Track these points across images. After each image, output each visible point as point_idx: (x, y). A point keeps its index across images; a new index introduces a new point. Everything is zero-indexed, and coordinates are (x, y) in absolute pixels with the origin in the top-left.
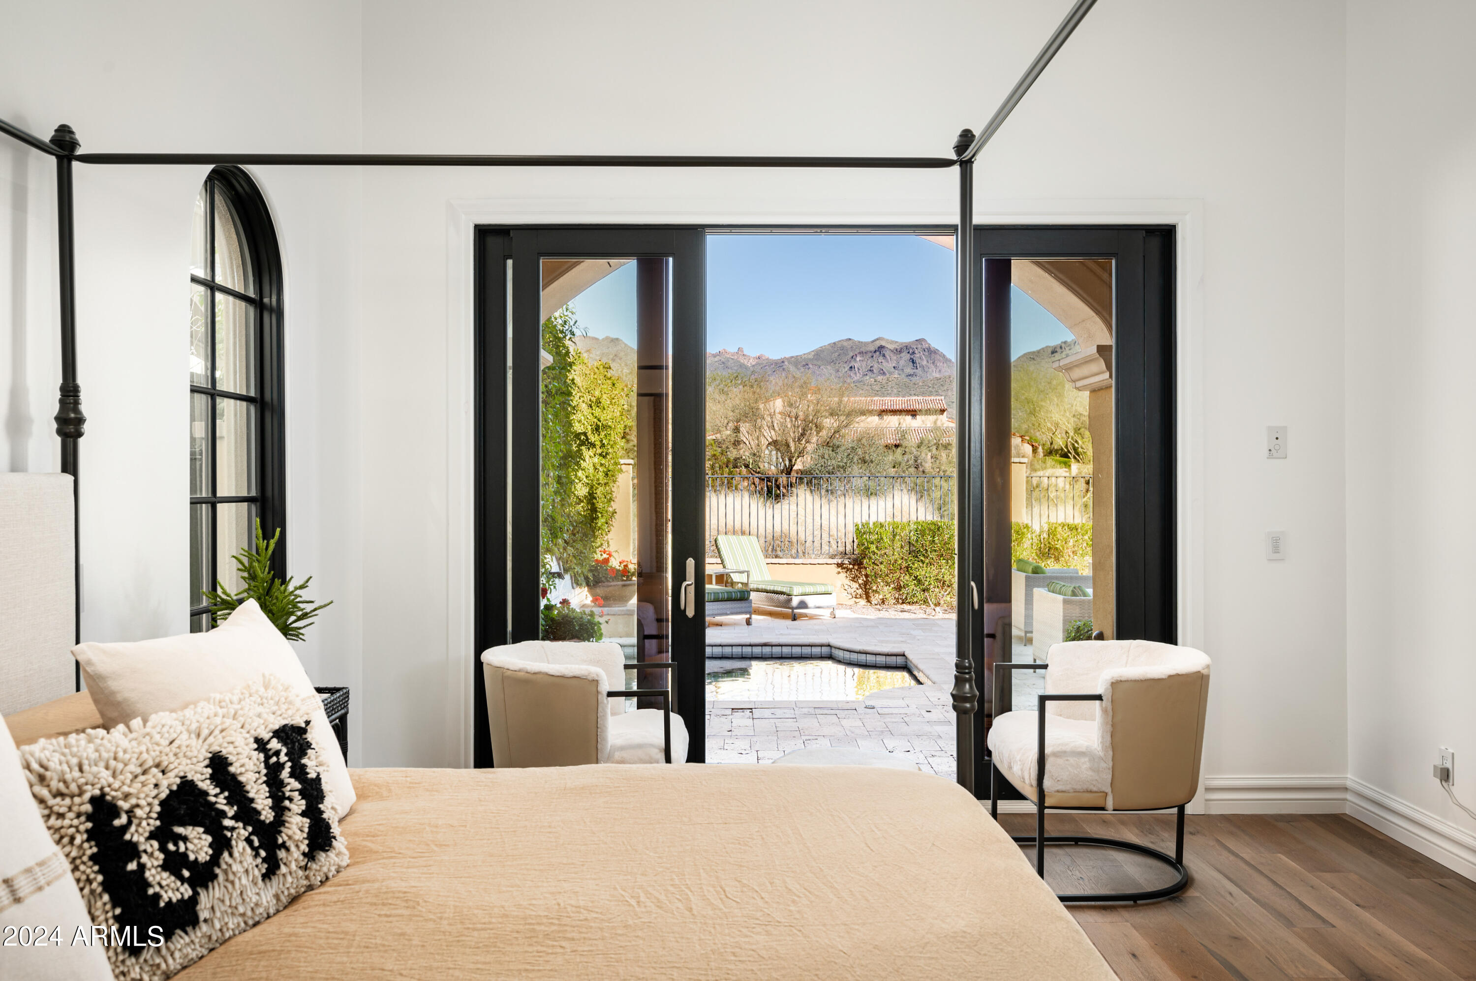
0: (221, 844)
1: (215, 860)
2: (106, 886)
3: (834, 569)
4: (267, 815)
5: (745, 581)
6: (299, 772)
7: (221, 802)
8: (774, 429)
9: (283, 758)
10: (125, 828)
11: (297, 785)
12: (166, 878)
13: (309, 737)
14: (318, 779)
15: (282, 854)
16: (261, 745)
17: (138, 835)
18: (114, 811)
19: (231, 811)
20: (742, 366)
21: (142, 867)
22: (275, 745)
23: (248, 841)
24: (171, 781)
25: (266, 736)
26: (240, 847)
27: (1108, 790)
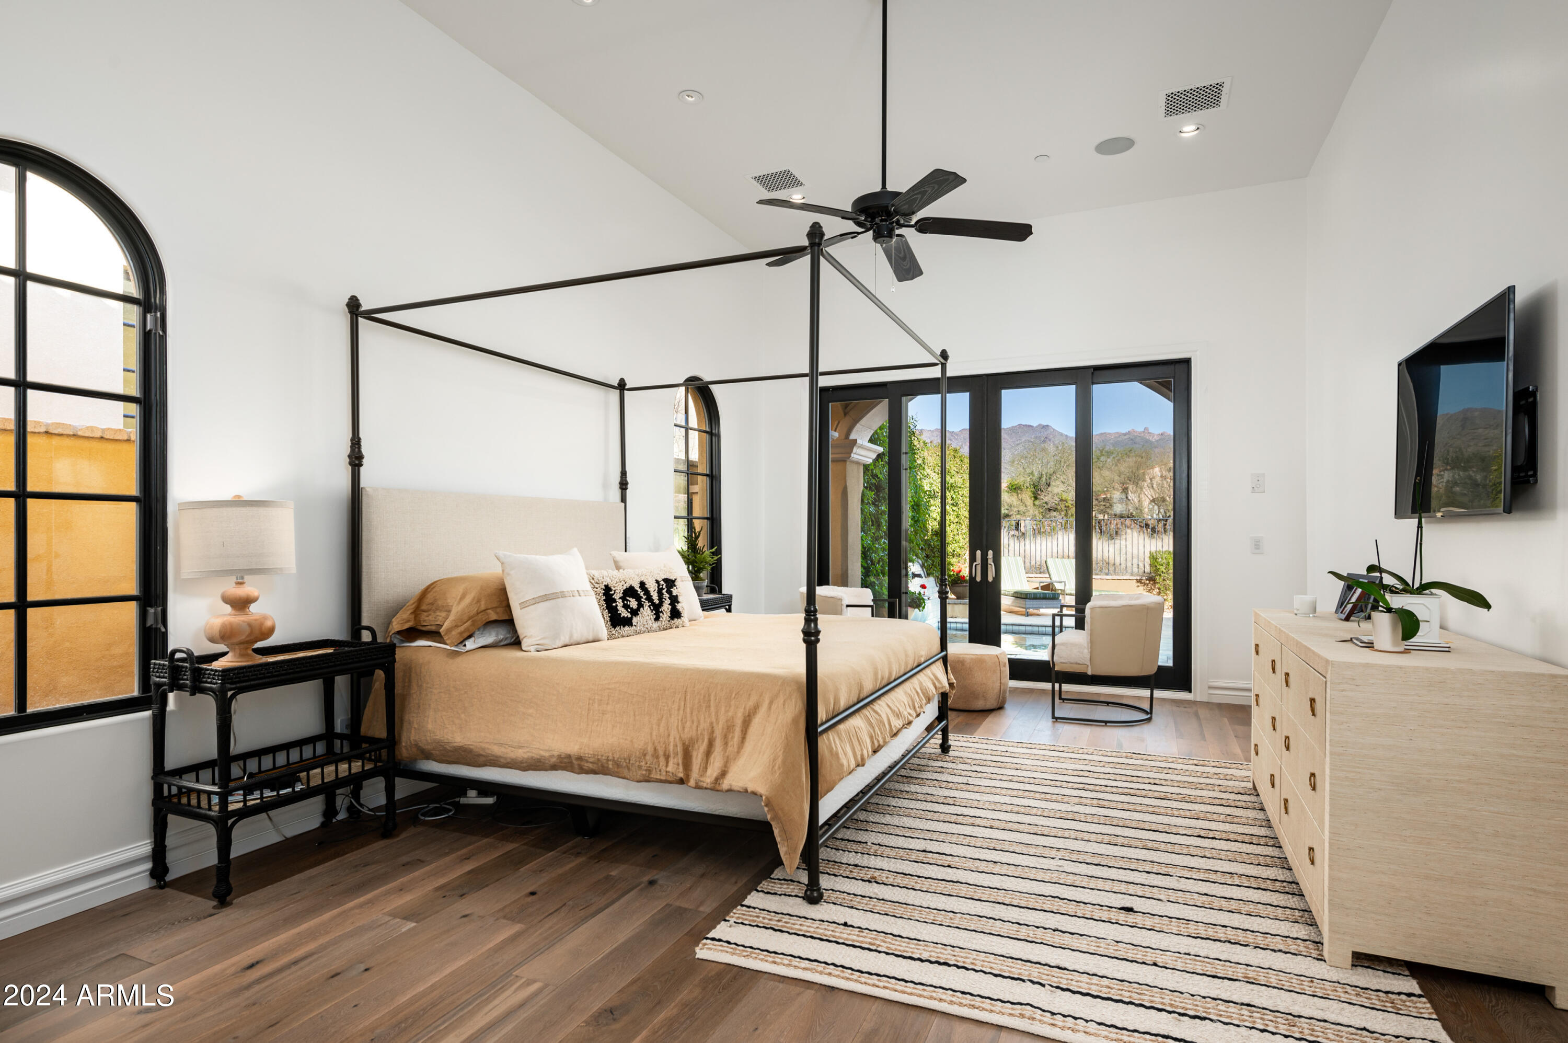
0: (640, 605)
1: (638, 609)
2: (607, 608)
3: (1135, 584)
4: (656, 601)
5: (1063, 588)
6: (669, 592)
7: (642, 594)
8: (1153, 488)
9: (664, 587)
10: (613, 594)
11: (668, 596)
12: (623, 609)
13: (676, 583)
14: (677, 596)
15: (661, 614)
16: (657, 582)
17: (617, 596)
18: (611, 590)
19: (644, 597)
20: (1147, 441)
21: (617, 605)
22: (662, 583)
23: (649, 606)
24: (627, 585)
25: (660, 580)
26: (646, 608)
27: (1089, 664)
